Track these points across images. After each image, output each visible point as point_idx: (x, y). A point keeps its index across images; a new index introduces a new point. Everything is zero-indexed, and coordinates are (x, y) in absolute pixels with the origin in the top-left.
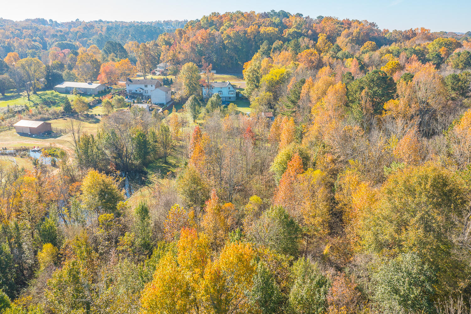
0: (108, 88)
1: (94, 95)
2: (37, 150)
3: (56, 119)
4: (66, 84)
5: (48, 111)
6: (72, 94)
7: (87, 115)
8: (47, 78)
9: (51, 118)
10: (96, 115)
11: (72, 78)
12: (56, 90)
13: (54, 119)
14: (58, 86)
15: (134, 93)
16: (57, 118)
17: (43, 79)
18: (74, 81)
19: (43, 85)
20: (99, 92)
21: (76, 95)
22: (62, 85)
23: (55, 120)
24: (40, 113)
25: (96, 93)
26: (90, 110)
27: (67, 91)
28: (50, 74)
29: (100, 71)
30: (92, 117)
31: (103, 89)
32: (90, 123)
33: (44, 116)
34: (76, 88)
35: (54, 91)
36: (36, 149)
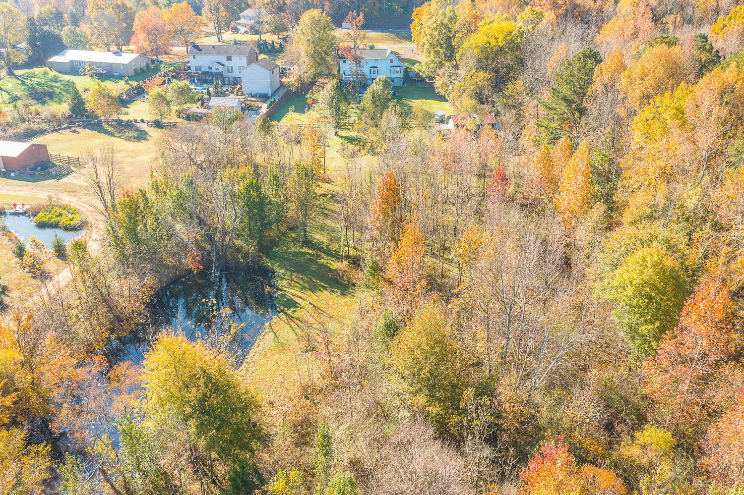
0: (153, 62)
1: (126, 78)
2: (21, 211)
3: (56, 130)
4: (71, 56)
5: (38, 114)
6: (84, 75)
7: (119, 122)
8: (32, 41)
9: (45, 130)
10: (136, 121)
11: (81, 43)
12: (51, 66)
13: (52, 131)
14: (55, 59)
15: (205, 73)
16: (59, 129)
17: (24, 45)
18: (84, 48)
19: (24, 57)
20: (135, 71)
21: (92, 76)
22: (63, 57)
23: (55, 134)
24: (23, 120)
25: (131, 73)
26: (124, 110)
27: (74, 69)
28: (37, 34)
29: (135, 27)
30: (129, 125)
31: (143, 63)
32: (128, 139)
33: (32, 125)
34: (91, 64)
35: (47, 69)
36: (19, 208)
